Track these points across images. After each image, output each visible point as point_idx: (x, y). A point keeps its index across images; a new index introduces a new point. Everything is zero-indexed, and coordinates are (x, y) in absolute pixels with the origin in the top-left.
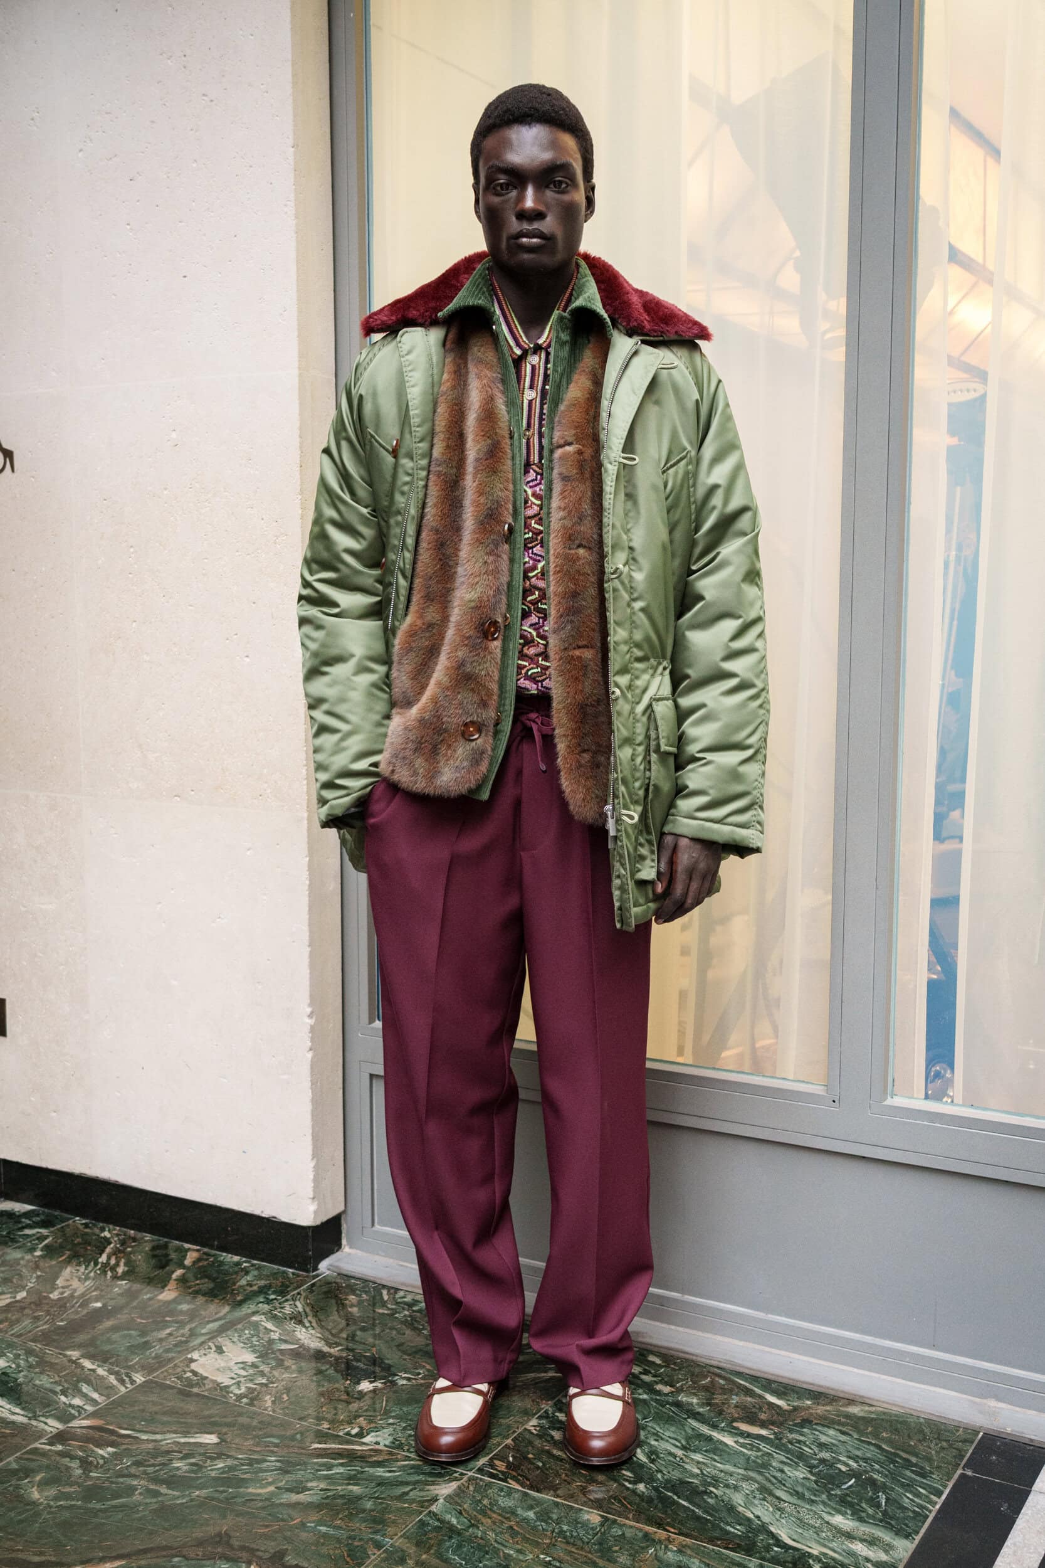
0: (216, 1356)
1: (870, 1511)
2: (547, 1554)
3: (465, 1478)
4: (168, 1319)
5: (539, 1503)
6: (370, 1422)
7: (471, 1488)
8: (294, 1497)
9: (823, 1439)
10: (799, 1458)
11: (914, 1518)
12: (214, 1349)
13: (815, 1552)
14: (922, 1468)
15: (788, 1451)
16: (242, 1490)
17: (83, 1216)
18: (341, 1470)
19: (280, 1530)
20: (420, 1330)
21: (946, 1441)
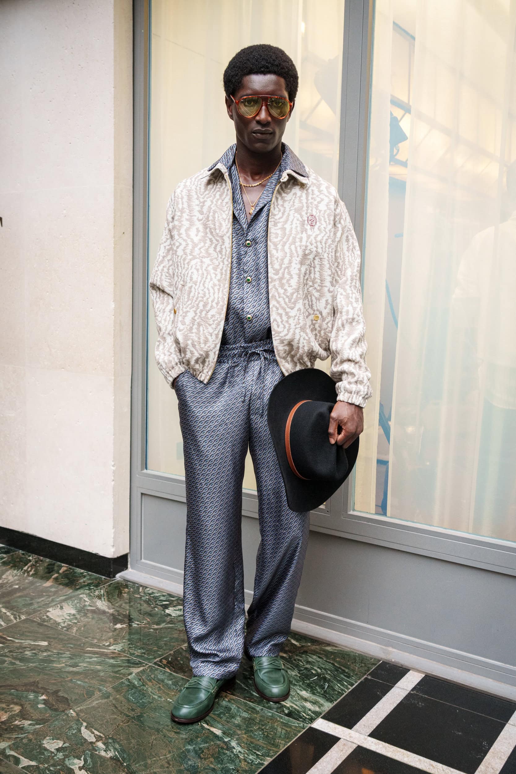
0: (60, 610)
1: (319, 690)
2: (171, 699)
3: (148, 666)
4: (44, 594)
5: (175, 677)
6: (115, 641)
7: (148, 670)
8: (71, 669)
9: (310, 659)
10: (296, 667)
11: (337, 694)
12: (59, 607)
13: (288, 705)
14: (349, 674)
15: (292, 663)
16: (50, 665)
17: (23, 550)
18: (95, 659)
19: (61, 682)
20: (150, 605)
21: (365, 664)
